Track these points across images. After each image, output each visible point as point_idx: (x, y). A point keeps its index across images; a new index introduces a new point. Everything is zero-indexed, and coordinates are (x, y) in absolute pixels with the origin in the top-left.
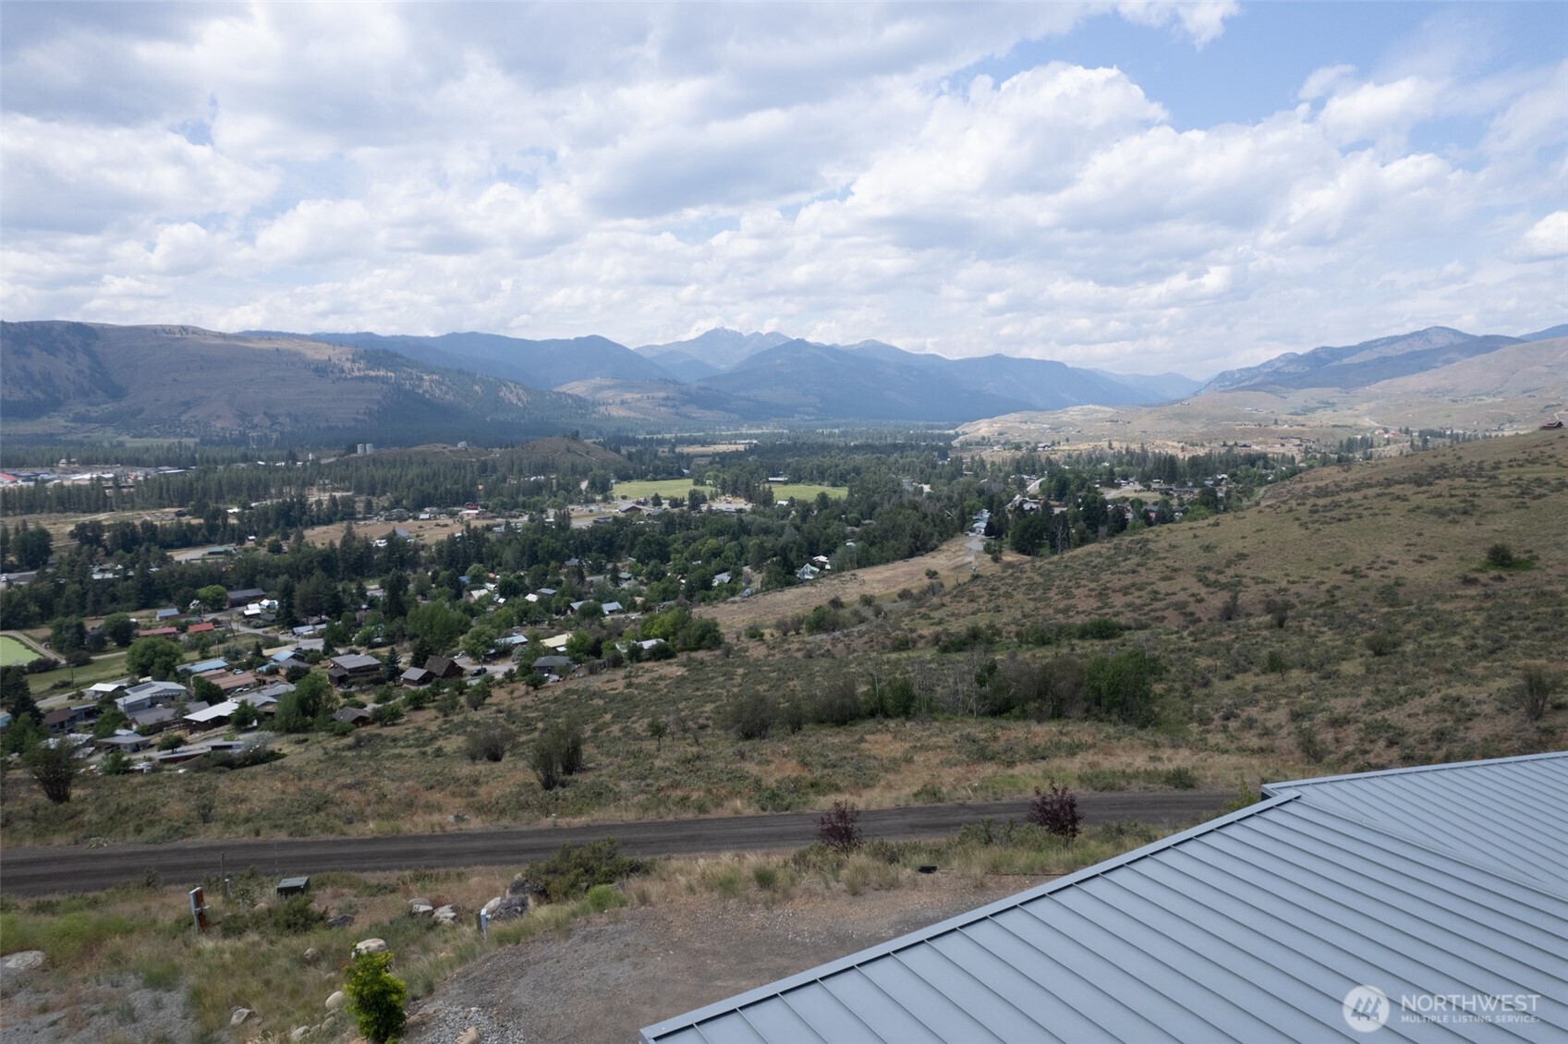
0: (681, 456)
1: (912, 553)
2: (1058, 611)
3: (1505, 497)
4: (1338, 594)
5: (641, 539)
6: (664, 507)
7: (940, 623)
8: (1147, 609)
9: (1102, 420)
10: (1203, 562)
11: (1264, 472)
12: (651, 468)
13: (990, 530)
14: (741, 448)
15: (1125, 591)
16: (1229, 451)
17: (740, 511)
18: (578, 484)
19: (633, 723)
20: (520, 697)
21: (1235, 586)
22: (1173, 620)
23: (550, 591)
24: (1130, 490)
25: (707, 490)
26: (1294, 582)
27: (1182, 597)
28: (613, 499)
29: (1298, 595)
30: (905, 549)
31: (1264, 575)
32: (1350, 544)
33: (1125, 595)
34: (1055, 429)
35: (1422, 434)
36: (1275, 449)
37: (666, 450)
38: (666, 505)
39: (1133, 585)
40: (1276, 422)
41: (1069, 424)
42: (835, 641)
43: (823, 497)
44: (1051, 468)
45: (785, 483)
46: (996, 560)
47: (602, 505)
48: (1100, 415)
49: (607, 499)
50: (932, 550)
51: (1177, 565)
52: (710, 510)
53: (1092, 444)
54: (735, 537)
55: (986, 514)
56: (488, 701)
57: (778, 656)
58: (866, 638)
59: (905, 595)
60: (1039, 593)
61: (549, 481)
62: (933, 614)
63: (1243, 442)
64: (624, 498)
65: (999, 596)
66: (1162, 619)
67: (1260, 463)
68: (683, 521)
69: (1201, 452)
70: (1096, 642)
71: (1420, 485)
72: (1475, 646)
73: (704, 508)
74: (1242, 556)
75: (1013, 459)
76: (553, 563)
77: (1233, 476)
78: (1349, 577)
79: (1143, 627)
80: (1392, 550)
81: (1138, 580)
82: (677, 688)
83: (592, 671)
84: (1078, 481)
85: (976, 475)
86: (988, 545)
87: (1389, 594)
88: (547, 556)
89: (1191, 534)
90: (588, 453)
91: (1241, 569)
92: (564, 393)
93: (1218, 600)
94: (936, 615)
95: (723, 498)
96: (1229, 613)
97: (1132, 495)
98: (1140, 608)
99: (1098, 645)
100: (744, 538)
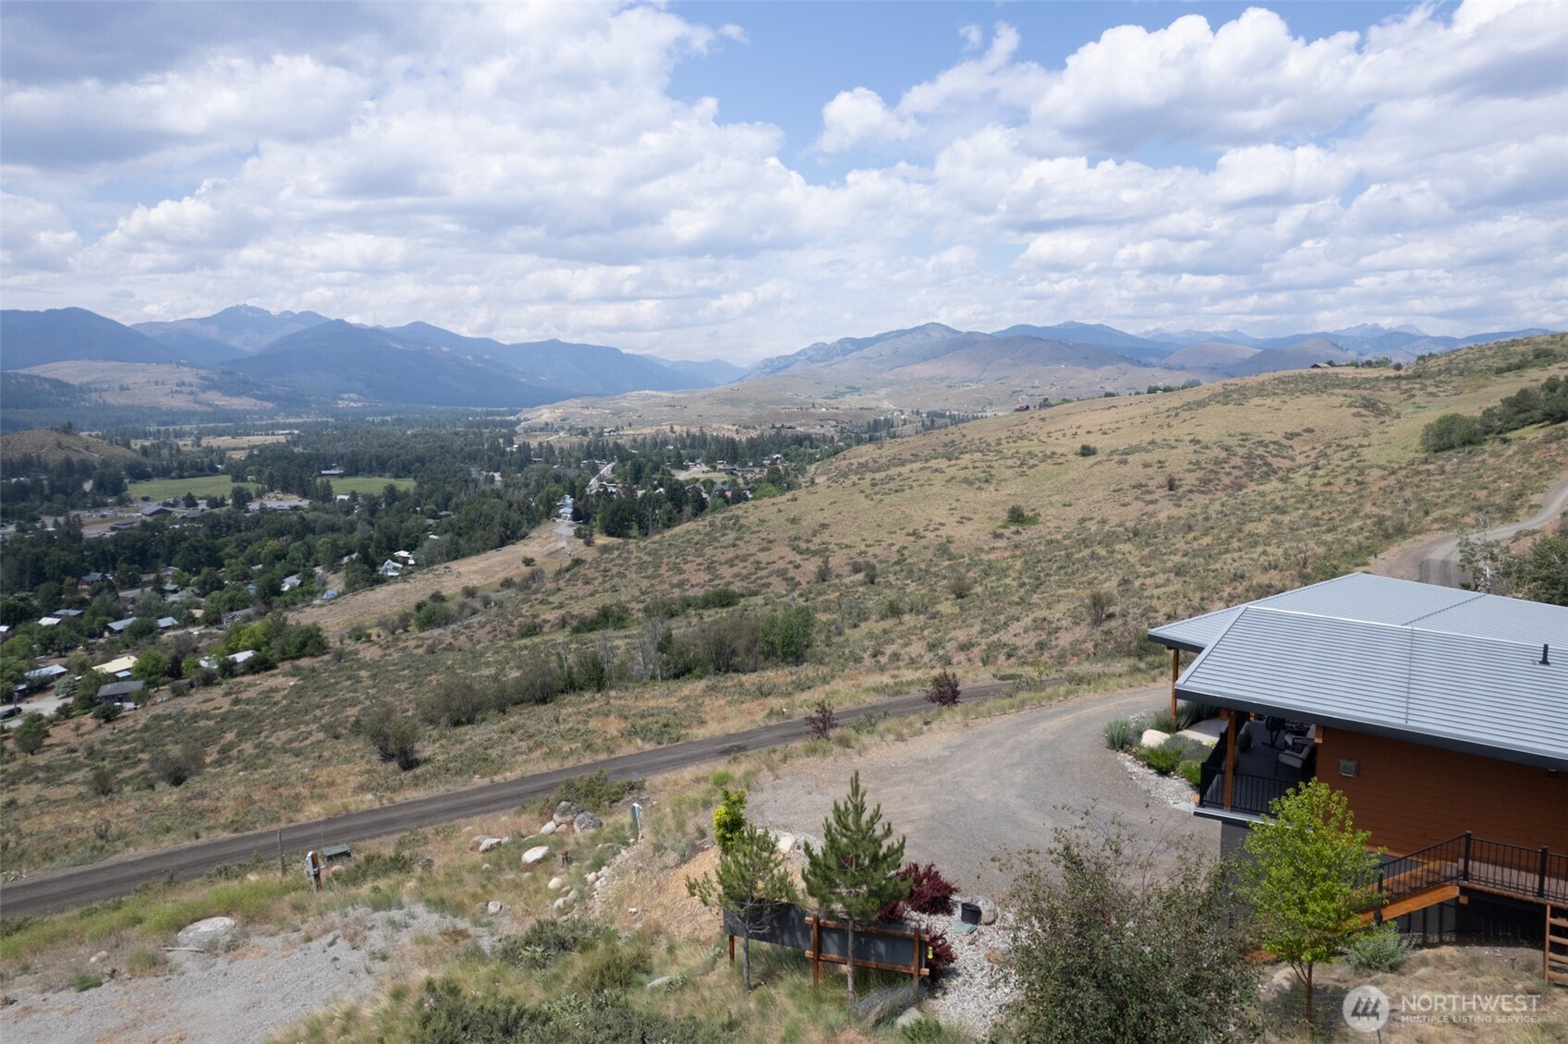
0: (210, 450)
1: (503, 542)
2: (673, 586)
3: (1011, 467)
4: (906, 552)
5: (184, 545)
6: (200, 507)
7: (561, 606)
8: (754, 577)
9: (660, 405)
10: (792, 533)
11: (811, 451)
12: (175, 464)
13: (577, 516)
14: (282, 439)
15: (731, 563)
16: (778, 433)
17: (295, 508)
18: (80, 486)
19: (266, 737)
20: (90, 733)
21: (823, 552)
22: (778, 586)
23: (73, 612)
24: (697, 471)
25: (251, 487)
26: (870, 546)
27: (781, 565)
28: (132, 502)
29: (875, 556)
30: (495, 538)
31: (846, 541)
32: (908, 511)
33: (732, 566)
34: (617, 413)
35: (929, 414)
36: (817, 430)
37: (189, 443)
38: (203, 505)
39: (737, 557)
40: (813, 406)
41: (630, 409)
42: (455, 635)
43: (391, 491)
44: (619, 453)
45: (341, 476)
46: (589, 543)
47: (117, 508)
48: (657, 400)
49: (124, 502)
50: (523, 537)
51: (772, 537)
52: (263, 509)
53: (655, 428)
54: (299, 536)
55: (569, 500)
56: (47, 742)
57: (396, 655)
58: (488, 628)
59: (507, 583)
60: (650, 571)
61: (37, 482)
62: (551, 599)
63: (788, 425)
64: (146, 499)
65: (612, 577)
66: (768, 585)
67: (807, 443)
68: (232, 522)
69: (754, 434)
70: (719, 610)
71: (950, 460)
72: (1023, 584)
73: (254, 506)
74: (824, 526)
75: (581, 445)
76: (69, 580)
77: (785, 455)
78: (912, 538)
79: (755, 594)
80: (940, 514)
81: (740, 552)
82: (300, 697)
83: (178, 693)
84: (650, 465)
85: (547, 461)
86: (579, 529)
87: (944, 550)
88: (57, 572)
89: (775, 509)
90: (87, 448)
91: (825, 536)
92: (38, 377)
93: (812, 566)
94: (555, 599)
95: (272, 495)
96: (823, 575)
97: (702, 477)
98: (747, 577)
99: (724, 612)
100: (309, 537)
